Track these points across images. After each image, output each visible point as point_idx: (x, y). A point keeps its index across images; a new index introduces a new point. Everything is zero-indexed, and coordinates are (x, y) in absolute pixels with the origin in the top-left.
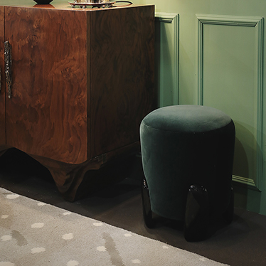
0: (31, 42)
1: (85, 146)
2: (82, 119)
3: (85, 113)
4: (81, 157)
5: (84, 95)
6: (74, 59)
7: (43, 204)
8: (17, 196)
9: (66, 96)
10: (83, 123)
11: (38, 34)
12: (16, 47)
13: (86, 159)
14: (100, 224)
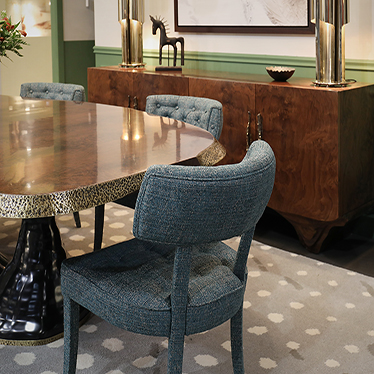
0: (282, 115)
1: (336, 206)
2: (333, 182)
3: (337, 178)
4: (332, 215)
5: (336, 163)
6: (325, 131)
7: (295, 255)
8: (269, 247)
9: (317, 163)
10: (334, 186)
11: (289, 109)
12: (267, 119)
13: (337, 217)
14: (353, 273)
